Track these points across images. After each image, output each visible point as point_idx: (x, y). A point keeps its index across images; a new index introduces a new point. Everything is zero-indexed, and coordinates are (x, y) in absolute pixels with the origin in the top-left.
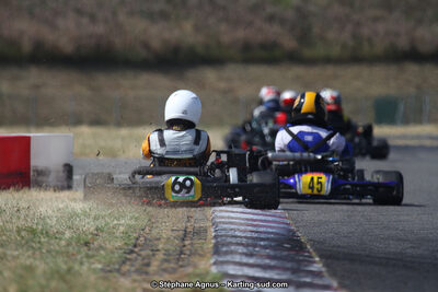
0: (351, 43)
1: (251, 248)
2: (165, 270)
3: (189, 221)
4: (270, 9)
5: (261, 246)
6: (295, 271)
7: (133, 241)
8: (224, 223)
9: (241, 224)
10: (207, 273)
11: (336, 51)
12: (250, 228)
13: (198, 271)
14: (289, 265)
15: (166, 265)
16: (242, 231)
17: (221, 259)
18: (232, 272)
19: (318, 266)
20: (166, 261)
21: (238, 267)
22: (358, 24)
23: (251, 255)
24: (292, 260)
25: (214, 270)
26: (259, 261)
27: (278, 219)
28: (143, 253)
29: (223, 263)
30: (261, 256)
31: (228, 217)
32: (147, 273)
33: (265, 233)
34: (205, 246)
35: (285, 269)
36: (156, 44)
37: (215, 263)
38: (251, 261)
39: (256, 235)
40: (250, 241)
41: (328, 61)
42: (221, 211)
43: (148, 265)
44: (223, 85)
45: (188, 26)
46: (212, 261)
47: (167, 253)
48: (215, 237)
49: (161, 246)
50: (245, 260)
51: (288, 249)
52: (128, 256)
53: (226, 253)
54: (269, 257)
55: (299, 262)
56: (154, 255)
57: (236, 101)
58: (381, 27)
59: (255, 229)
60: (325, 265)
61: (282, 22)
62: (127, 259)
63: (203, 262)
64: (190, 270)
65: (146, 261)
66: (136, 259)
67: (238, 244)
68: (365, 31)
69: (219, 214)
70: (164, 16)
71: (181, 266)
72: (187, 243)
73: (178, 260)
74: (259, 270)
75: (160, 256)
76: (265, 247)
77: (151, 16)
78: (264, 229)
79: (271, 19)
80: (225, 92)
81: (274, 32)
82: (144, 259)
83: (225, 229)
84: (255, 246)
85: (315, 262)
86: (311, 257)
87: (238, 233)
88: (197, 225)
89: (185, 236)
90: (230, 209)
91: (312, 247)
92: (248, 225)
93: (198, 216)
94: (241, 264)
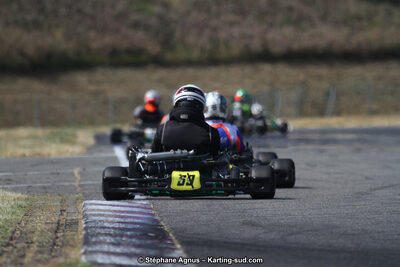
0: (208, 47)
1: (118, 238)
2: (39, 261)
3: (62, 214)
4: (134, 17)
5: (127, 236)
7: (10, 235)
8: (94, 215)
9: (110, 216)
10: (77, 262)
11: (195, 54)
12: (117, 219)
13: (69, 261)
14: (153, 252)
15: (39, 256)
16: (112, 222)
17: (90, 249)
18: (100, 261)
19: (179, 252)
20: (40, 252)
21: (105, 257)
22: (215, 29)
23: (118, 244)
24: (157, 248)
25: (84, 259)
26: (126, 250)
27: (143, 210)
28: (19, 246)
29: (91, 252)
30: (128, 245)
31: (98, 210)
32: (22, 264)
33: (131, 223)
34: (76, 238)
36: (31, 51)
37: (85, 253)
38: (118, 250)
39: (122, 226)
40: (117, 232)
41: (189, 63)
42: (91, 204)
43: (23, 256)
44: (92, 88)
45: (59, 34)
46: (82, 251)
47: (40, 245)
48: (86, 229)
49: (35, 239)
50: (112, 249)
51: (152, 238)
52: (5, 249)
53: (95, 243)
54: (135, 246)
55: (161, 249)
56: (28, 247)
57: (106, 102)
58: (236, 31)
59: (122, 220)
60: (187, 252)
61: (147, 28)
62: (3, 251)
63: (73, 252)
64: (61, 260)
65: (22, 253)
66: (12, 251)
67: (106, 234)
68: (223, 35)
69: (90, 207)
70: (37, 25)
71: (54, 257)
72: (59, 235)
73: (51, 251)
74: (125, 258)
75: (34, 248)
76: (131, 237)
77: (26, 26)
78: (132, 220)
79: (136, 25)
80: (96, 94)
81: (139, 38)
82: (19, 251)
83: (94, 221)
84: (122, 236)
85: (177, 249)
86: (173, 244)
87: (106, 224)
88: (69, 218)
89: (58, 228)
90: (100, 202)
91: (174, 235)
92: (116, 217)
93: (70, 209)
94: (109, 253)
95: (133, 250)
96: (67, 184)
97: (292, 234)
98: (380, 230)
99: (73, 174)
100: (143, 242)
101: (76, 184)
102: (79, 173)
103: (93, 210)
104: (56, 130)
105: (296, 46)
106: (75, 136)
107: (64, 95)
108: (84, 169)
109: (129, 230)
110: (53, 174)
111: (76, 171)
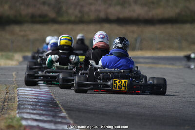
0: (79, 15)
1: (34, 106)
3: (7, 94)
5: (39, 105)
6: (54, 116)
8: (23, 95)
9: (30, 96)
10: (15, 117)
11: (72, 18)
13: (10, 116)
14: (51, 114)
16: (31, 99)
17: (20, 111)
18: (25, 117)
19: (64, 114)
21: (28, 115)
22: (82, 6)
23: (34, 109)
24: (53, 111)
26: (38, 112)
27: (46, 93)
29: (21, 113)
30: (39, 110)
31: (25, 92)
33: (41, 99)
34: (14, 105)
35: (50, 116)
37: (18, 113)
38: (35, 112)
39: (36, 100)
40: (34, 103)
41: (69, 22)
42: (21, 90)
44: (22, 33)
45: (6, 7)
46: (17, 112)
48: (18, 101)
50: (31, 111)
51: (51, 107)
53: (23, 108)
54: (42, 110)
55: (56, 112)
57: (28, 40)
58: (93, 8)
59: (36, 98)
60: (68, 114)
61: (49, 5)
67: (28, 104)
68: (86, 9)
69: (20, 91)
71: (3, 114)
72: (5, 104)
73: (2, 111)
74: (37, 116)
76: (41, 106)
78: (41, 98)
79: (44, 3)
80: (24, 36)
81: (45, 9)
83: (23, 98)
84: (36, 105)
86: (61, 110)
87: (28, 100)
88: (10, 96)
89: (5, 101)
90: (25, 89)
91: (62, 105)
92: (33, 96)
93: (11, 92)
94: (30, 113)
95: (42, 112)
96: (9, 79)
97: (119, 107)
98: (162, 106)
99: (12, 75)
100: (47, 108)
101: (14, 80)
102: (15, 74)
103: (22, 92)
104: (4, 53)
105: (121, 16)
106: (13, 56)
107: (8, 36)
108: (17, 72)
109: (40, 102)
110: (2, 74)
111: (14, 74)
